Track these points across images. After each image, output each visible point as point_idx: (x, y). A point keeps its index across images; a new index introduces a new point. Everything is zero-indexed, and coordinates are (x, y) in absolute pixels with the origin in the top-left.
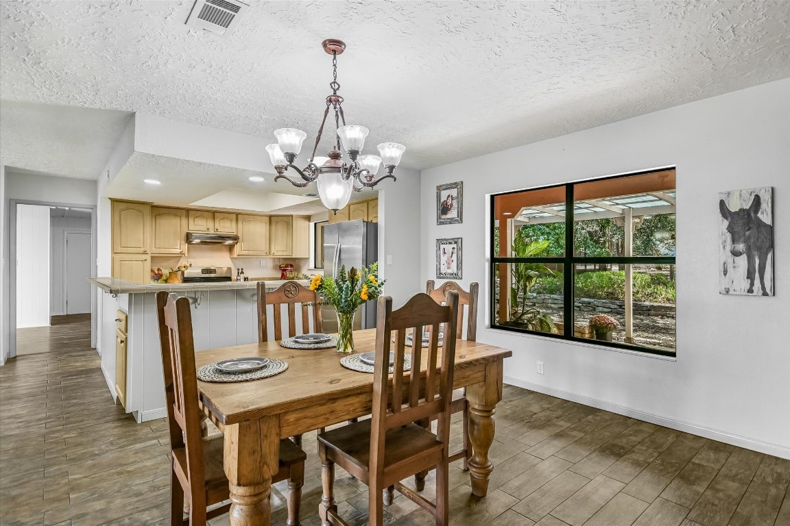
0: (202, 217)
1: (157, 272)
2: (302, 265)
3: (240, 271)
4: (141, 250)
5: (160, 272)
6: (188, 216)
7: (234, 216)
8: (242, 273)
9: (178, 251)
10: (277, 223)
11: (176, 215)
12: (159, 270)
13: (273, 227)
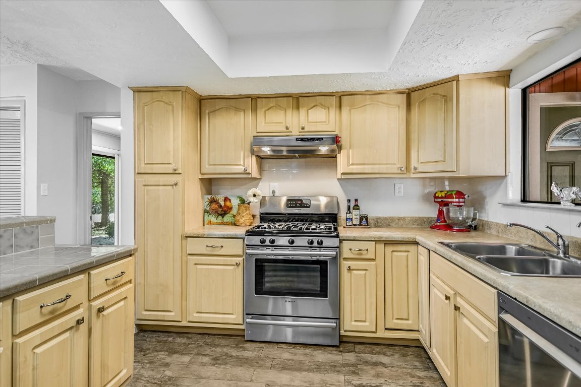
0: (278, 107)
1: (222, 203)
2: (487, 193)
3: (352, 204)
4: (170, 169)
5: (228, 203)
6: (255, 109)
7: (334, 100)
8: (357, 207)
9: (240, 169)
10: (423, 102)
11: (237, 109)
12: (226, 199)
13: (415, 111)
